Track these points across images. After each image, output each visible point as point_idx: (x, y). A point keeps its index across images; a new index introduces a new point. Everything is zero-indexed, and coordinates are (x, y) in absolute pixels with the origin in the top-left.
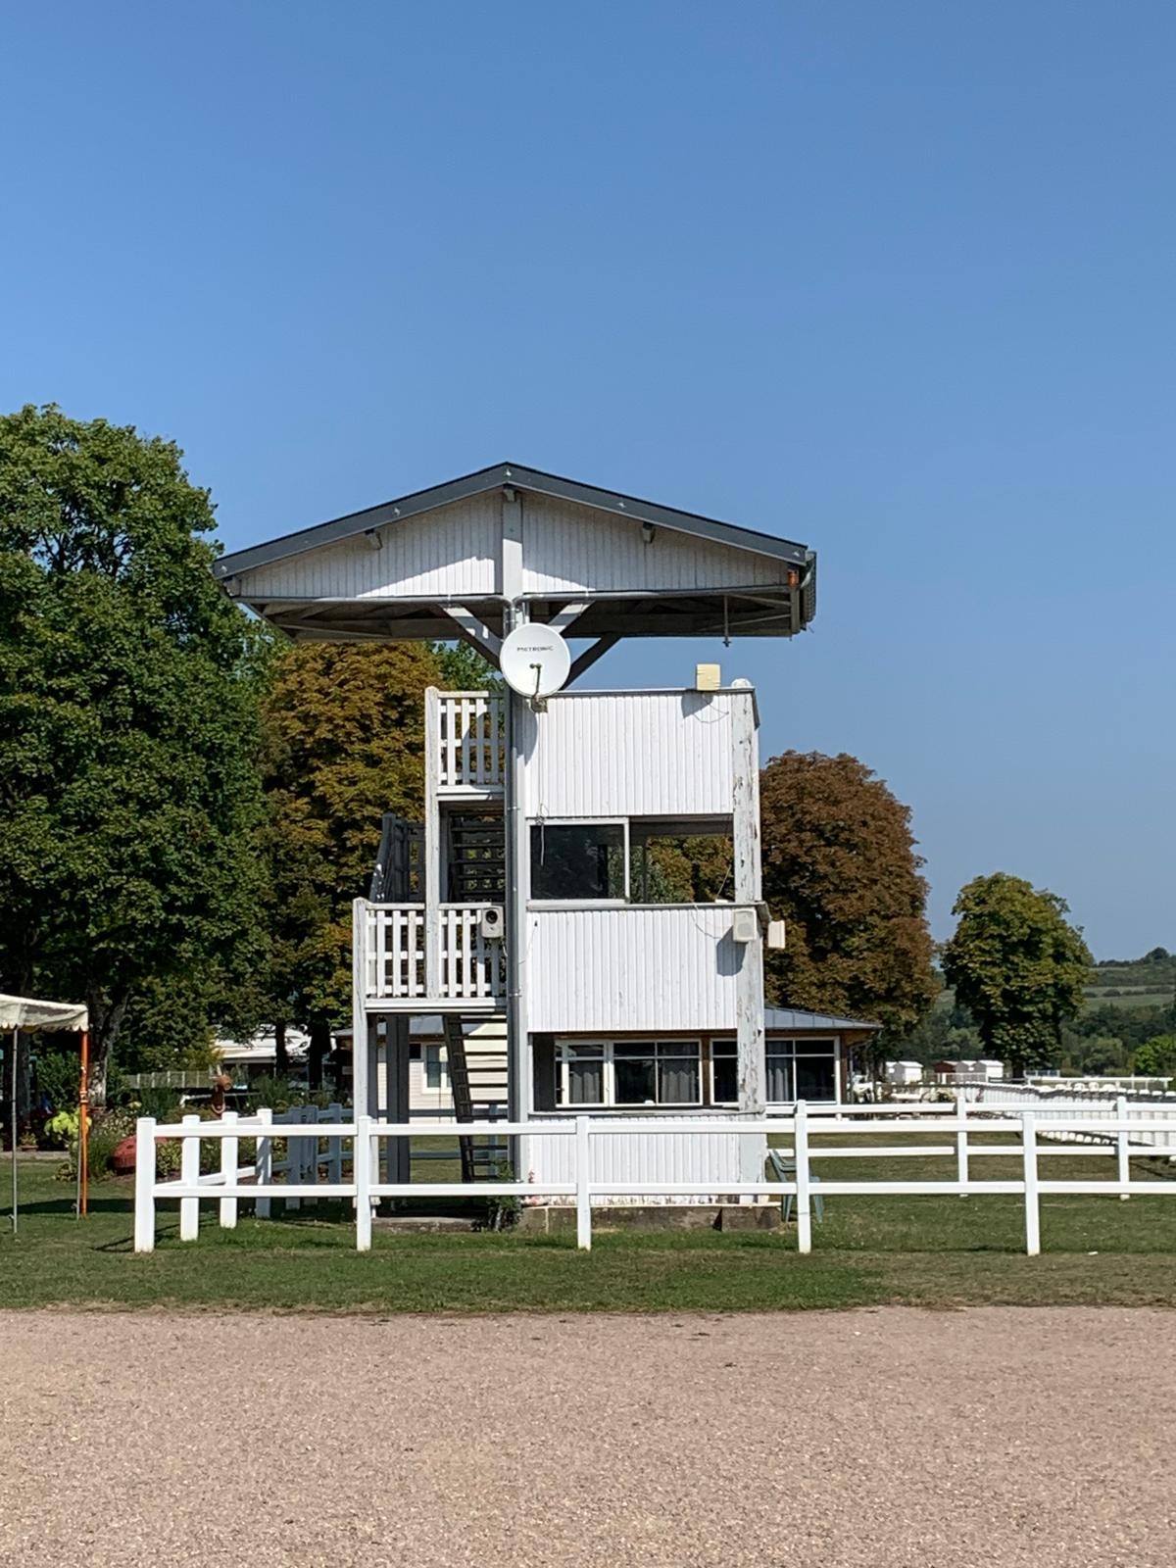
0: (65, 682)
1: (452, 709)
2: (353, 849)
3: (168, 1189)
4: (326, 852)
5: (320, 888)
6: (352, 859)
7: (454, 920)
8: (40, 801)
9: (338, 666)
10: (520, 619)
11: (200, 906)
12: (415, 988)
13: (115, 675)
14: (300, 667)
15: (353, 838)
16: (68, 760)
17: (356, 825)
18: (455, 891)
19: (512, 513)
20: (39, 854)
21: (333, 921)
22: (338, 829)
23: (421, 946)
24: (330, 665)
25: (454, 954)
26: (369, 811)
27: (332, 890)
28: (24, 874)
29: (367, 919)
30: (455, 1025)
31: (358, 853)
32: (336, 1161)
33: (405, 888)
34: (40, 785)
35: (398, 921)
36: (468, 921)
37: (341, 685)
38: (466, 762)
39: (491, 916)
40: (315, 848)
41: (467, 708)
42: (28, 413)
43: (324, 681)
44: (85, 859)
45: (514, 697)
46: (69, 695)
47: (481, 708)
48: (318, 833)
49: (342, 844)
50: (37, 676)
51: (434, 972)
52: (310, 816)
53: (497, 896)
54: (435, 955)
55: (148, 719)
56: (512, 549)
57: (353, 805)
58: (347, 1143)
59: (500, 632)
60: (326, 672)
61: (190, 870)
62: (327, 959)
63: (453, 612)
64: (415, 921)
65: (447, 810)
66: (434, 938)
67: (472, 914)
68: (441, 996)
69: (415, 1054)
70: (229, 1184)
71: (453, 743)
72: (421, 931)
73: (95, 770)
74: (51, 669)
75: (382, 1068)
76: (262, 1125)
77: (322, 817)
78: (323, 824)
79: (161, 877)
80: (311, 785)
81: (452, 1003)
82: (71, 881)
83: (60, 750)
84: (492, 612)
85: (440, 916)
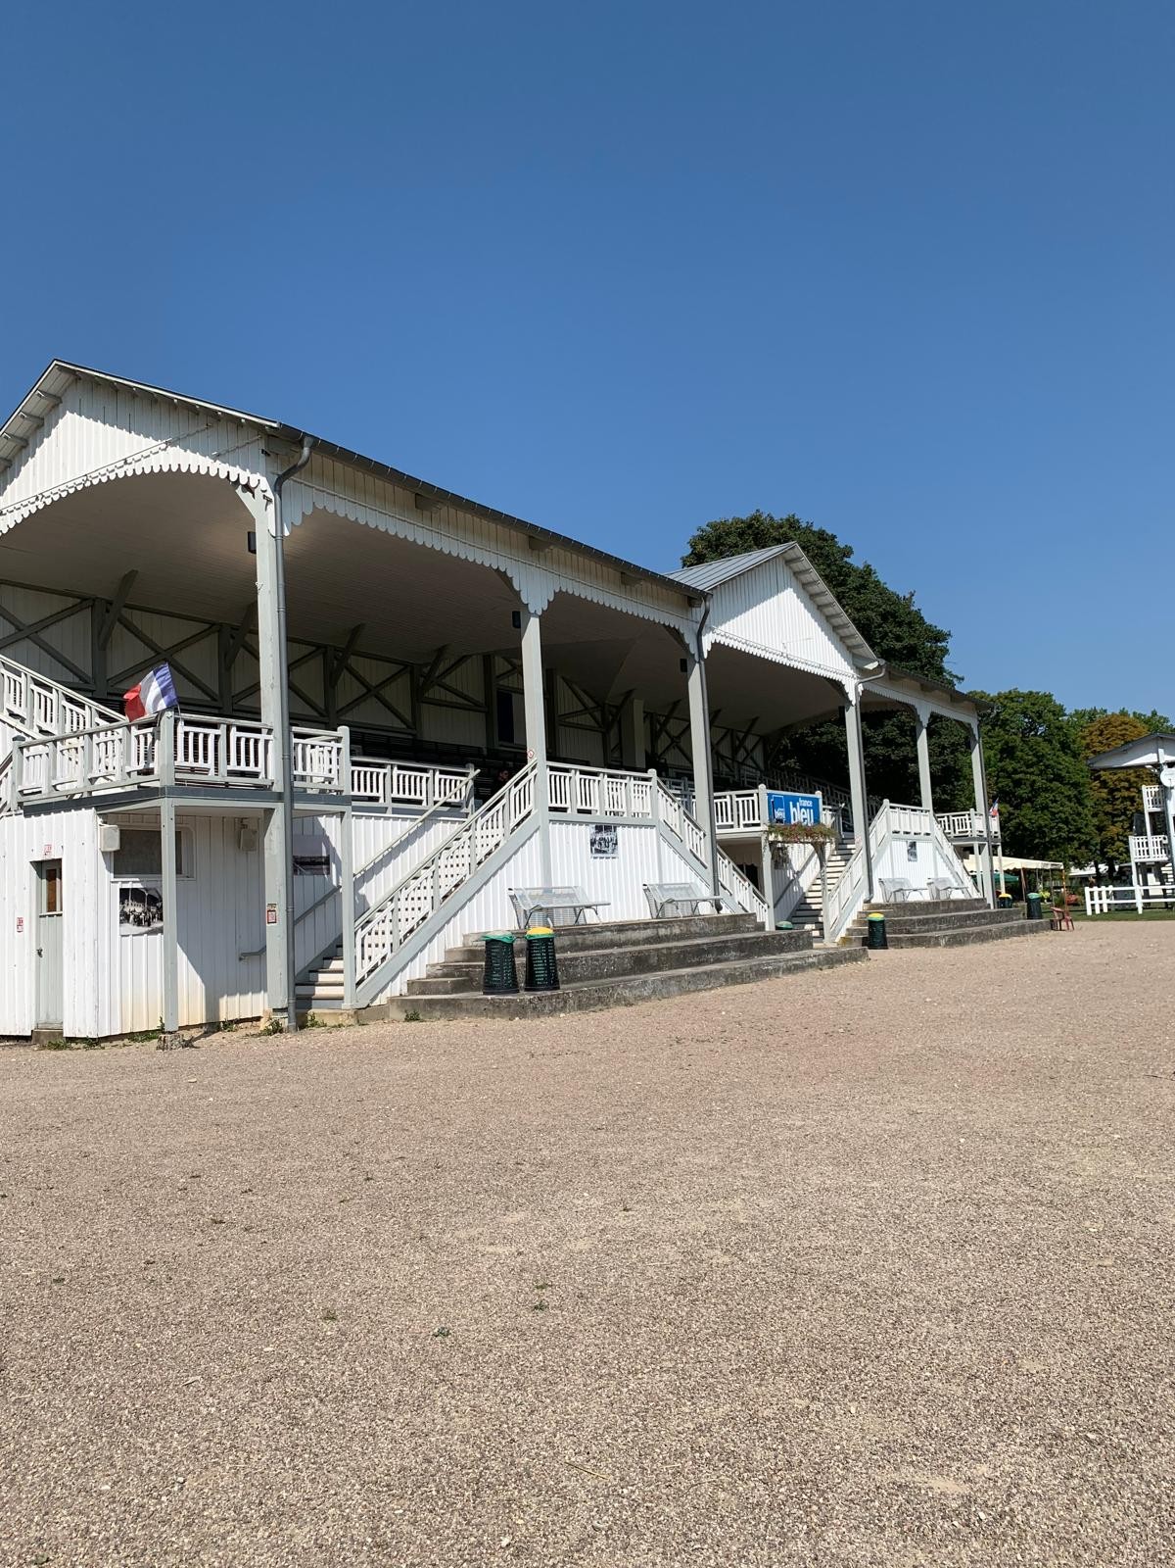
0: (1032, 770)
1: (1149, 790)
2: (1118, 799)
3: (1093, 902)
4: (1108, 800)
5: (1106, 814)
6: (1118, 802)
7: (1155, 840)
8: (1029, 804)
9: (1106, 732)
10: (1165, 767)
11: (1078, 830)
12: (1146, 856)
13: (1047, 767)
14: (1091, 734)
15: (1118, 795)
16: (1036, 791)
17: (1119, 790)
18: (1155, 832)
19: (1160, 742)
20: (1030, 819)
21: (1113, 825)
22: (1111, 792)
23: (1147, 846)
24: (1102, 731)
25: (1156, 848)
26: (1123, 784)
27: (1111, 814)
28: (1027, 825)
29: (1133, 841)
30: (1159, 864)
31: (1120, 800)
32: (1131, 895)
33: (1142, 833)
34: (1029, 800)
35: (1140, 841)
36: (1159, 840)
37: (1107, 739)
38: (1155, 803)
39: (1165, 839)
40: (1103, 800)
41: (1153, 790)
42: (1010, 692)
43: (1100, 738)
44: (1044, 819)
45: (1166, 787)
46: (1032, 773)
47: (1157, 789)
48: (1104, 793)
49: (1113, 797)
50: (1024, 768)
51: (1151, 852)
52: (1100, 788)
53: (1166, 834)
54: (1151, 848)
55: (1059, 778)
56: (1161, 751)
57: (1117, 783)
58: (1133, 891)
59: (1160, 771)
60: (1101, 735)
61: (1075, 821)
62: (1112, 838)
63: (1148, 767)
64: (1145, 841)
65: (1150, 814)
66: (1150, 844)
67: (1159, 838)
68: (1153, 858)
69: (1150, 871)
70: (1105, 901)
71: (1151, 798)
72: (1147, 843)
73: (1043, 794)
74: (1028, 767)
75: (1140, 876)
76: (1111, 888)
77: (1106, 788)
78: (1106, 790)
79: (1066, 822)
80: (1100, 776)
81: (1156, 859)
82: (1040, 827)
83: (1033, 789)
84: (1157, 765)
85: (1151, 838)
